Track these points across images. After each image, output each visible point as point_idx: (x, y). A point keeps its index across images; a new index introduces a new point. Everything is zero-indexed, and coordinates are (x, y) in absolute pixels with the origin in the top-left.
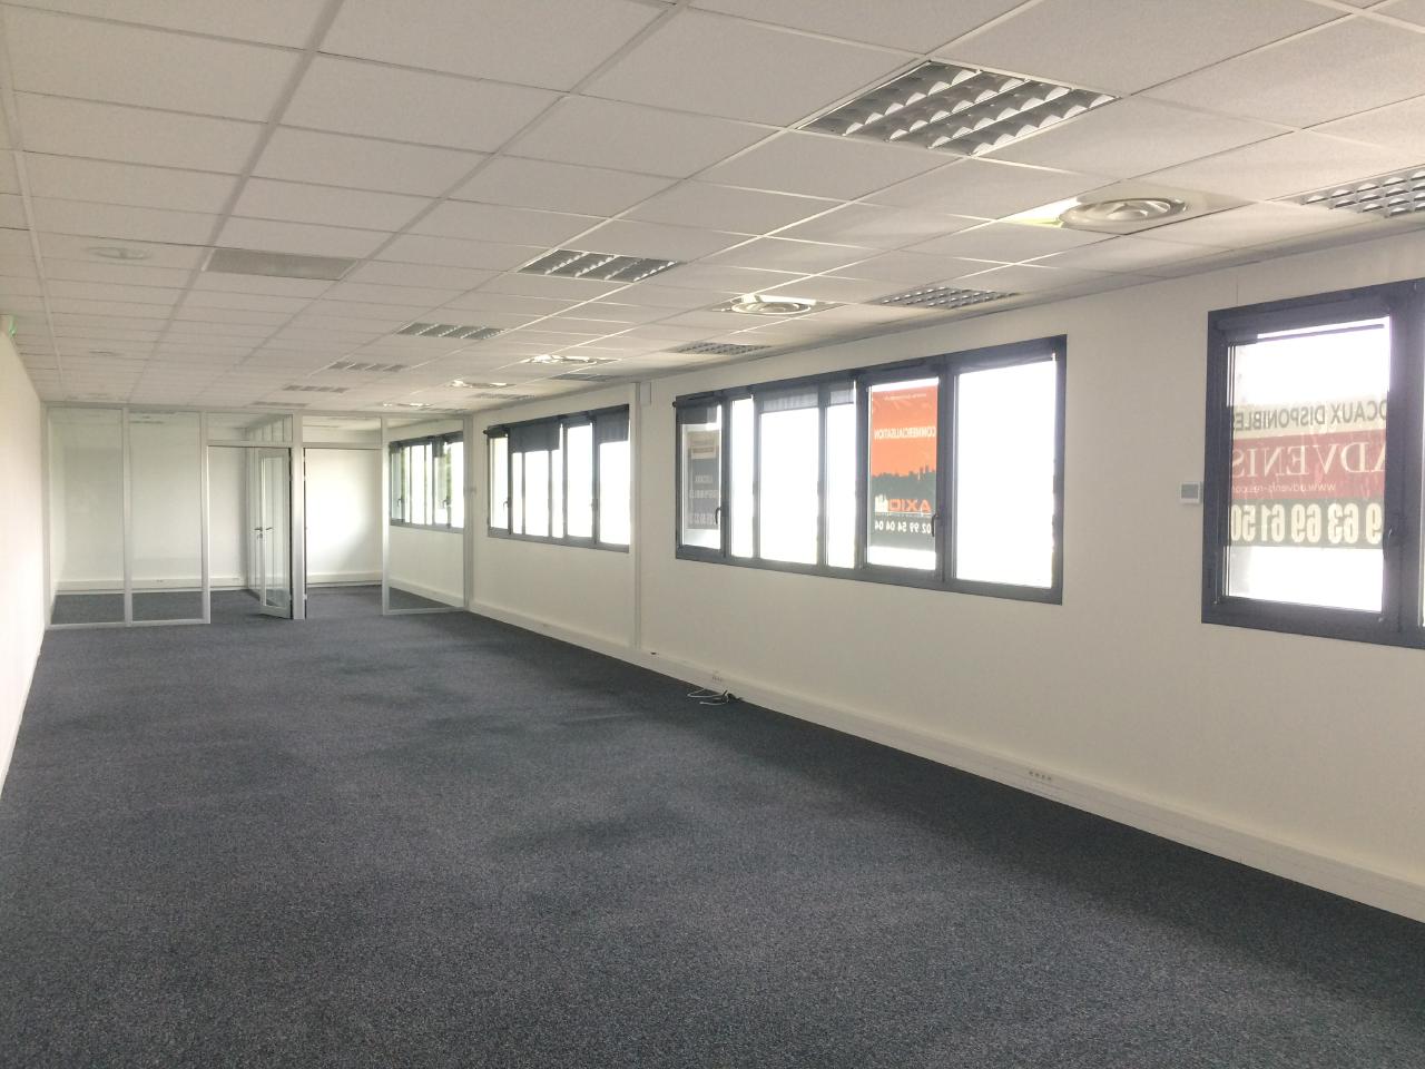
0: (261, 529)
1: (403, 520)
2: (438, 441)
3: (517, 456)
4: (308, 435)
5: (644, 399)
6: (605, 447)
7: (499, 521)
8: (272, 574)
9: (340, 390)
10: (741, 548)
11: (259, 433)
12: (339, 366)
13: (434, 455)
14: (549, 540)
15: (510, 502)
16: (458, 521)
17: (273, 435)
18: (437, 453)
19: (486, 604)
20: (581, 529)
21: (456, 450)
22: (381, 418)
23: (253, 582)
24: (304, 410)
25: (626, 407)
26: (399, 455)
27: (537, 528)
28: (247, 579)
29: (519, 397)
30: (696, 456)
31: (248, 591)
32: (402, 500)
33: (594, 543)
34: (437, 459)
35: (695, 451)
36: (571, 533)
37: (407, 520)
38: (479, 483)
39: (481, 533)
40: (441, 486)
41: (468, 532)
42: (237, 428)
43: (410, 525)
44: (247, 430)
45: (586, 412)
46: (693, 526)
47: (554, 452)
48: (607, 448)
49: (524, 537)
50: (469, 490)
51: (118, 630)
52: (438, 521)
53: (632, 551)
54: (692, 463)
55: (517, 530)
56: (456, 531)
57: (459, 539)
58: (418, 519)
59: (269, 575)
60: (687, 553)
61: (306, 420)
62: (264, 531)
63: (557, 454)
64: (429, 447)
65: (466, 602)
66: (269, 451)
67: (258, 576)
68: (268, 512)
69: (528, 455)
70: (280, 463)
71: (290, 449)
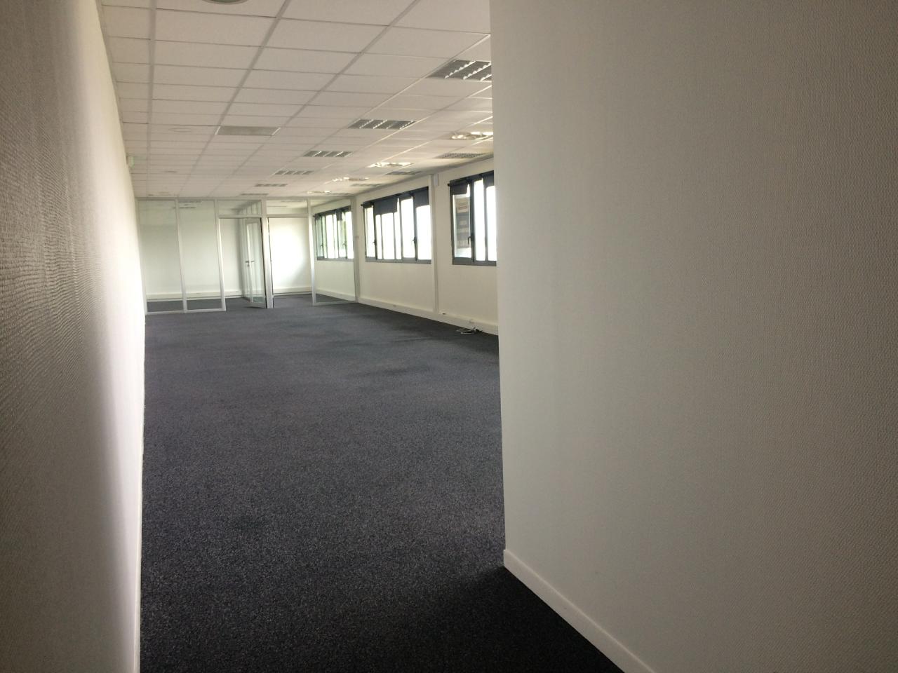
0: (248, 262)
1: (323, 257)
2: (339, 212)
3: (378, 217)
4: (270, 211)
5: (435, 184)
6: (419, 209)
7: (371, 253)
8: (256, 289)
9: (283, 185)
10: (480, 257)
11: (245, 211)
12: (280, 173)
13: (338, 220)
14: (395, 261)
15: (375, 242)
16: (351, 255)
17: (253, 212)
18: (339, 218)
19: (367, 298)
20: (409, 254)
21: (348, 216)
22: (307, 200)
23: (246, 293)
24: (266, 197)
25: (427, 188)
26: (320, 221)
27: (389, 255)
28: (243, 292)
29: (375, 185)
30: (460, 211)
31: (244, 298)
32: (322, 245)
33: (416, 260)
34: (339, 222)
35: (460, 208)
36: (405, 256)
37: (326, 257)
38: (360, 234)
39: (362, 259)
40: (342, 237)
41: (356, 261)
42: (233, 209)
43: (327, 259)
44: (238, 210)
45: (410, 191)
46: (459, 247)
47: (395, 213)
48: (420, 209)
49: (383, 261)
50: (356, 238)
51: (181, 314)
52: (341, 256)
53: (432, 262)
54: (457, 215)
55: (380, 257)
56: (350, 260)
57: (351, 265)
58: (331, 256)
59: (254, 289)
60: (458, 261)
61: (268, 203)
62: (250, 264)
63: (397, 214)
64: (335, 216)
65: (356, 297)
66: (250, 220)
67: (249, 290)
68: (251, 253)
69: (384, 216)
70: (256, 226)
71: (261, 219)
